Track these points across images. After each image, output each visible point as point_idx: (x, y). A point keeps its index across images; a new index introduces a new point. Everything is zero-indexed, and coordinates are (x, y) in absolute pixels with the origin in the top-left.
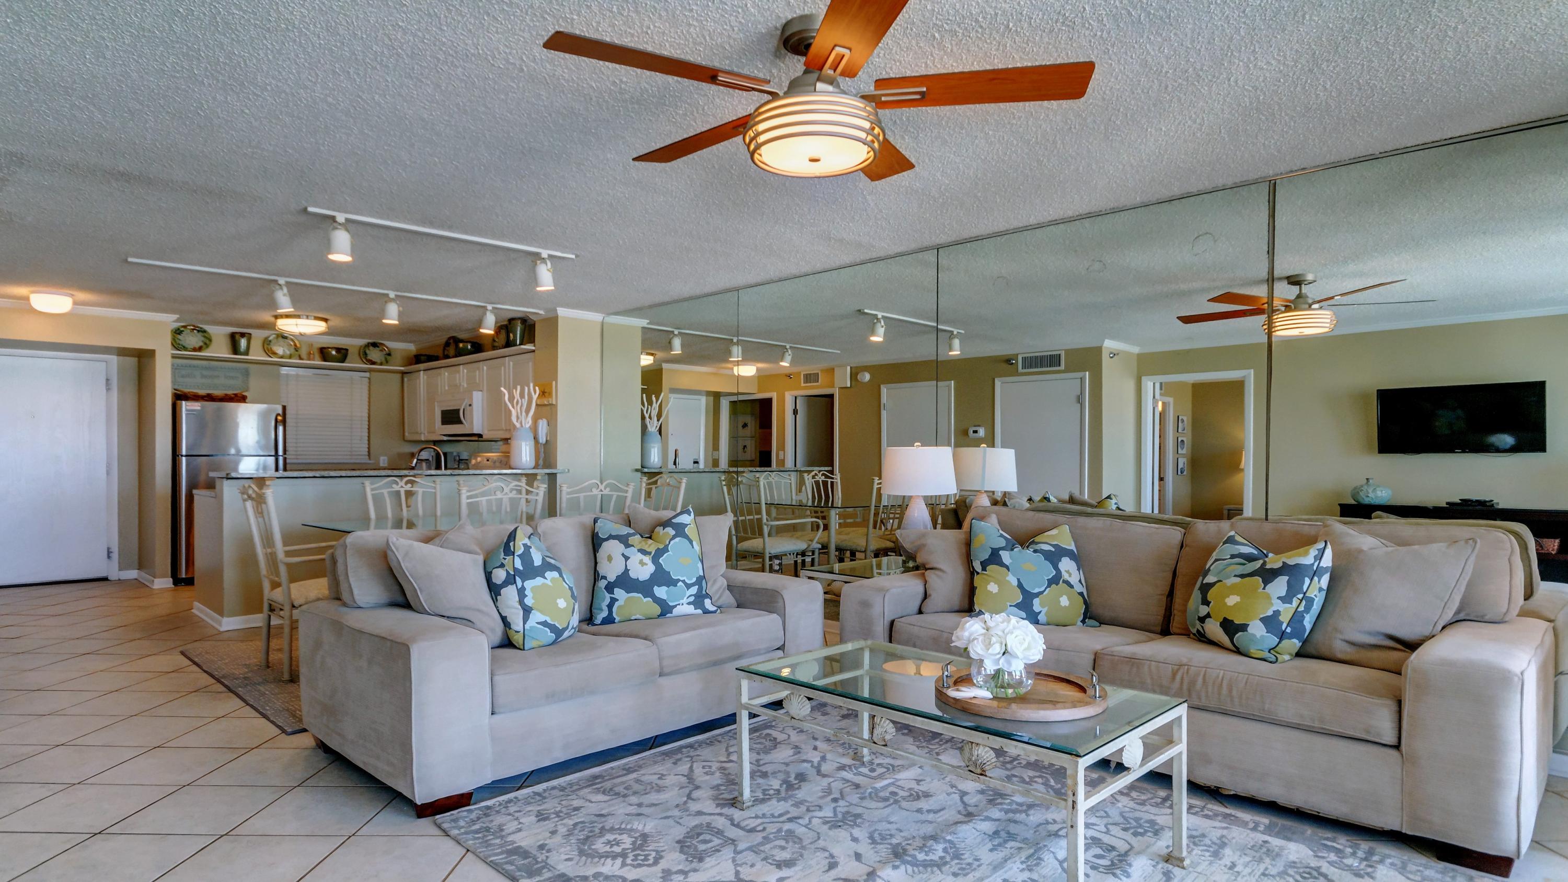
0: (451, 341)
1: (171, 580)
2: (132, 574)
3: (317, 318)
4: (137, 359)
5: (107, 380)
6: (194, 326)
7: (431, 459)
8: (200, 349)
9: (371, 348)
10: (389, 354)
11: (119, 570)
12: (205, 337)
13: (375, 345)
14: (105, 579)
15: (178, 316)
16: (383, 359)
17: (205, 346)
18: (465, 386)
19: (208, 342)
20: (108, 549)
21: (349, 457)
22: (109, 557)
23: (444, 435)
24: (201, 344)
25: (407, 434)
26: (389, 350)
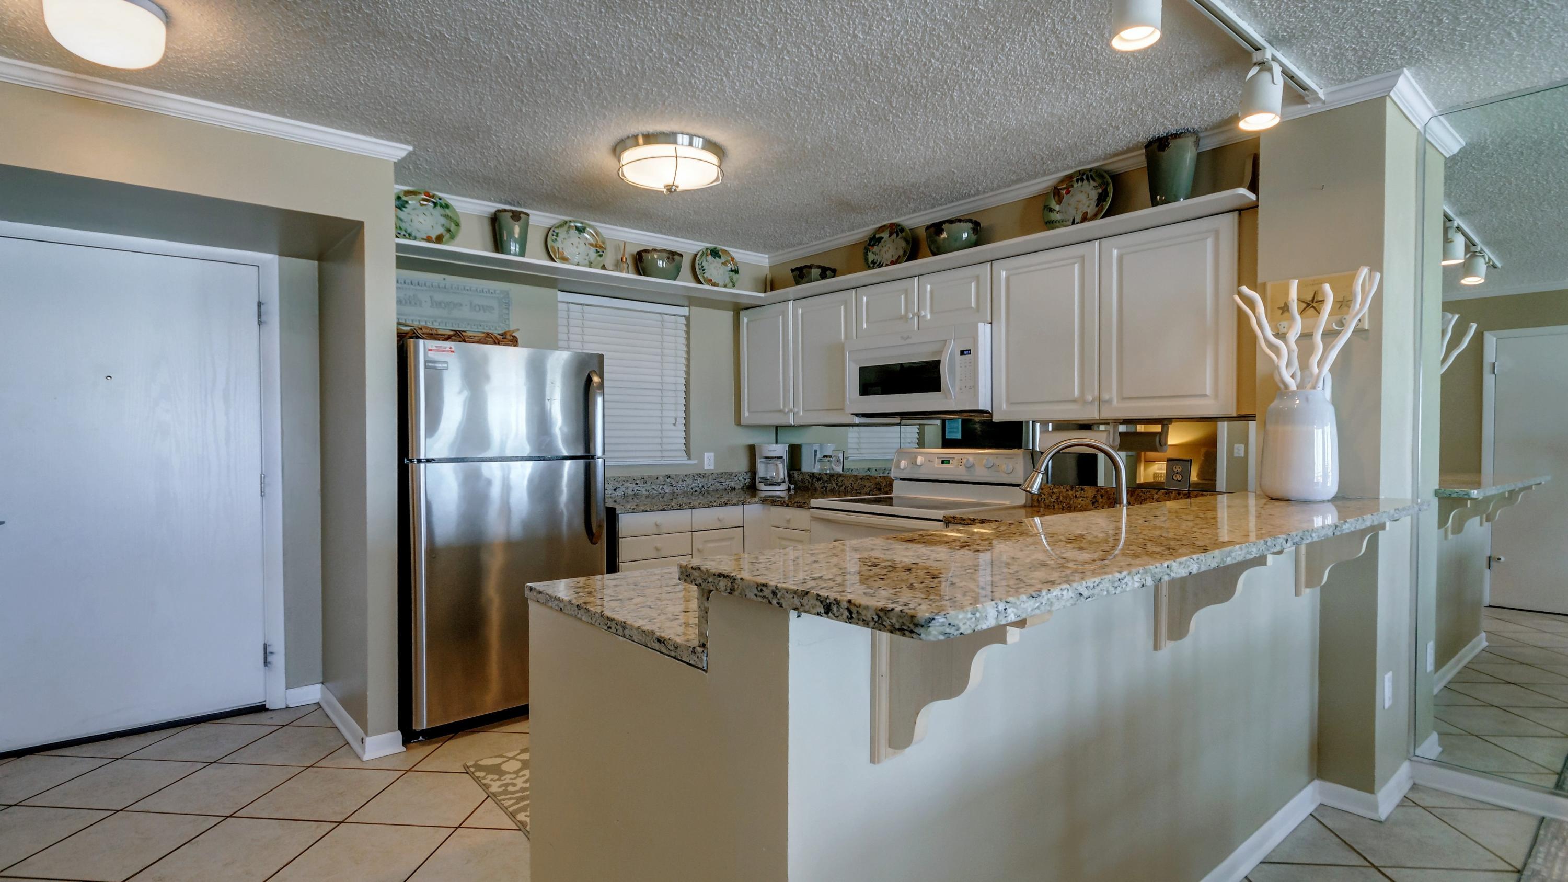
0: (885, 235)
1: (398, 735)
2: (312, 693)
3: (711, 146)
4: (316, 263)
5: (260, 304)
6: (427, 194)
7: (785, 457)
8: (439, 239)
9: (710, 258)
10: (736, 272)
11: (288, 688)
12: (446, 216)
13: (715, 253)
14: (261, 709)
15: (411, 148)
16: (727, 280)
17: (447, 236)
18: (928, 317)
19: (453, 227)
20: (265, 647)
21: (659, 454)
22: (266, 663)
23: (857, 415)
24: (440, 230)
25: (746, 414)
26: (736, 264)
